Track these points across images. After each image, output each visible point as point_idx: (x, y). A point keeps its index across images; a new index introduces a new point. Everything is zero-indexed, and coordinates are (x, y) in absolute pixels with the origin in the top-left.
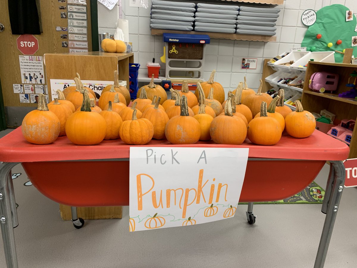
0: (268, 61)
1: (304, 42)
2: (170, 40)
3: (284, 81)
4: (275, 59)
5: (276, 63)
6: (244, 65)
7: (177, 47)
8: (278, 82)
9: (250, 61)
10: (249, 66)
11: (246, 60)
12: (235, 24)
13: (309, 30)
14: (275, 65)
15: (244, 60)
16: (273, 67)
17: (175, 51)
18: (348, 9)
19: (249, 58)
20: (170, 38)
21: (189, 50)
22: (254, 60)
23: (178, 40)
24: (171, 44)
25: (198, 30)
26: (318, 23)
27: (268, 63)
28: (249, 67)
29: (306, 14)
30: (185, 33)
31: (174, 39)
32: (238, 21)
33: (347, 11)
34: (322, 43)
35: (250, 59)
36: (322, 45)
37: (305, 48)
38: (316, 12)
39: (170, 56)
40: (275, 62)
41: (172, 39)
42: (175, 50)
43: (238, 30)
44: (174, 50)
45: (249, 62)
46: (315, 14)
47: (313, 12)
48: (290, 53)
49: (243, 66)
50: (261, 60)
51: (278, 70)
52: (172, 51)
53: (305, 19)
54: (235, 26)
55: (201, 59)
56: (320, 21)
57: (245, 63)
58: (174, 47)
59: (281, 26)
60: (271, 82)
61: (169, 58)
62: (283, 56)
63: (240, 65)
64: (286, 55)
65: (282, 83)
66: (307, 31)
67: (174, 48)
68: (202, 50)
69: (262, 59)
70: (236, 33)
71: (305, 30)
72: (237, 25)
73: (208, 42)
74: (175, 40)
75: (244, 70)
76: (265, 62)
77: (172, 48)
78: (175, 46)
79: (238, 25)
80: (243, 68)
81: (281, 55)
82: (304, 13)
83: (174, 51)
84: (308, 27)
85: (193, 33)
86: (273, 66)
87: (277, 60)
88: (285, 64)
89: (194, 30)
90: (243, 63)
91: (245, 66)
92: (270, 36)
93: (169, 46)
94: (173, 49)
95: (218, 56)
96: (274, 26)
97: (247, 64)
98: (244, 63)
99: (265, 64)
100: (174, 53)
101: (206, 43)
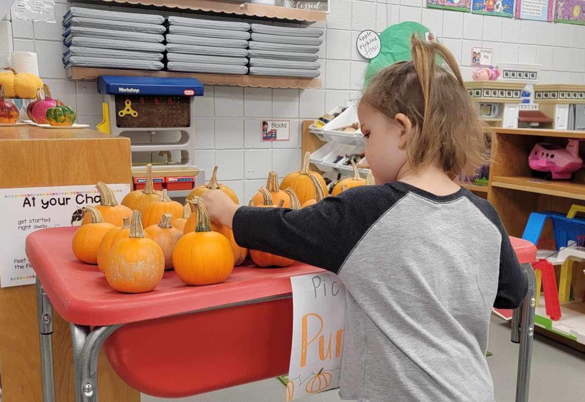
0: (310, 125)
2: (121, 90)
3: (347, 160)
4: (321, 119)
5: (327, 128)
6: (267, 134)
7: (134, 104)
8: (336, 162)
9: (277, 126)
10: (276, 134)
11: (269, 123)
12: (246, 57)
13: (371, 65)
14: (324, 131)
15: (265, 123)
16: (321, 135)
17: (132, 112)
18: (428, 30)
19: (274, 119)
20: (121, 86)
21: (162, 109)
22: (284, 123)
23: (137, 91)
24: (120, 99)
25: (174, 70)
26: (385, 54)
27: (310, 127)
28: (276, 137)
29: (363, 38)
30: (146, 74)
31: (130, 88)
32: (250, 51)
33: (426, 33)
35: (276, 123)
38: (379, 34)
39: (121, 122)
40: (324, 126)
41: (125, 87)
42: (130, 109)
43: (251, 69)
44: (128, 109)
45: (274, 128)
46: (377, 38)
47: (373, 35)
48: (348, 107)
49: (265, 135)
50: (296, 123)
51: (331, 140)
52: (125, 112)
53: (362, 47)
54: (246, 60)
55: (188, 126)
56: (388, 51)
57: (269, 130)
58: (128, 103)
59: (325, 60)
60: (322, 163)
61: (119, 126)
62: (336, 115)
63: (260, 135)
64: (341, 113)
65: (343, 164)
66: (369, 67)
67: (128, 106)
68: (189, 107)
69: (297, 120)
70: (248, 73)
71: (365, 65)
72: (249, 59)
73: (199, 93)
74: (132, 90)
75: (268, 143)
76: (304, 125)
77: (125, 106)
78: (130, 102)
79: (251, 59)
80: (266, 138)
81: (331, 113)
82: (361, 37)
83: (128, 113)
84: (369, 60)
85: (164, 74)
86: (322, 133)
87: (326, 121)
88: (344, 129)
89: (165, 69)
90: (263, 130)
91: (270, 136)
92: (310, 79)
93: (116, 101)
94: (126, 109)
95: (215, 118)
96: (316, 60)
97: (271, 132)
98: (266, 130)
99: (304, 130)
100: (130, 115)
101: (195, 95)
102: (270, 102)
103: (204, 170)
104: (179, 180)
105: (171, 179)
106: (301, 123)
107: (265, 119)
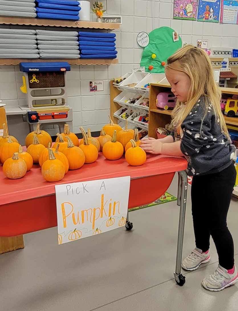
1: (142, 62)
2: (30, 70)
7: (37, 76)
9: (97, 84)
11: (93, 82)
13: (144, 51)
15: (91, 83)
17: (36, 81)
18: (174, 31)
19: (96, 80)
20: (30, 68)
21: (51, 78)
22: (100, 82)
23: (38, 70)
24: (30, 74)
26: (152, 44)
28: (97, 89)
29: (140, 36)
31: (34, 69)
34: (157, 62)
35: (97, 82)
36: (157, 64)
37: (144, 67)
38: (148, 34)
39: (32, 86)
41: (32, 68)
42: (35, 79)
44: (34, 79)
46: (148, 36)
47: (146, 34)
48: (132, 74)
49: (91, 89)
50: (107, 82)
51: (124, 90)
52: (33, 81)
53: (140, 41)
55: (64, 86)
56: (153, 43)
57: (93, 86)
58: (34, 76)
60: (119, 102)
61: (30, 87)
63: (88, 88)
65: (129, 103)
67: (34, 77)
68: (64, 77)
69: (107, 80)
71: (141, 50)
73: (68, 69)
74: (35, 70)
75: (93, 92)
76: (111, 83)
77: (32, 78)
78: (35, 76)
80: (92, 90)
82: (139, 36)
83: (34, 81)
84: (144, 48)
86: (119, 87)
90: (90, 86)
91: (93, 89)
93: (28, 75)
94: (33, 79)
97: (94, 87)
98: (92, 86)
99: (111, 85)
100: (35, 82)
101: (66, 71)
102: (93, 72)
103: (71, 108)
104: (59, 114)
105: (55, 113)
106: (109, 82)
107: (91, 81)
